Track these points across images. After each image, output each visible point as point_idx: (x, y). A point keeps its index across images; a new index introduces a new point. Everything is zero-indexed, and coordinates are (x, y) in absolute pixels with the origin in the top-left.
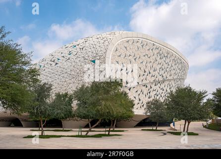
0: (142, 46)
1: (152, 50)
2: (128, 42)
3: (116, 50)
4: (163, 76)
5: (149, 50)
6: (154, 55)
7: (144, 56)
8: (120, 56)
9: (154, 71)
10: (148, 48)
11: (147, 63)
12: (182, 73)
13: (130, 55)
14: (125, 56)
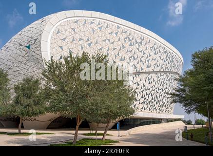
0: (100, 28)
1: (116, 34)
2: (76, 22)
3: (58, 32)
4: (135, 68)
5: (111, 33)
6: (119, 40)
7: (105, 41)
8: (64, 39)
9: (121, 60)
10: (109, 31)
11: (109, 50)
12: (169, 65)
13: (81, 39)
14: (73, 40)
